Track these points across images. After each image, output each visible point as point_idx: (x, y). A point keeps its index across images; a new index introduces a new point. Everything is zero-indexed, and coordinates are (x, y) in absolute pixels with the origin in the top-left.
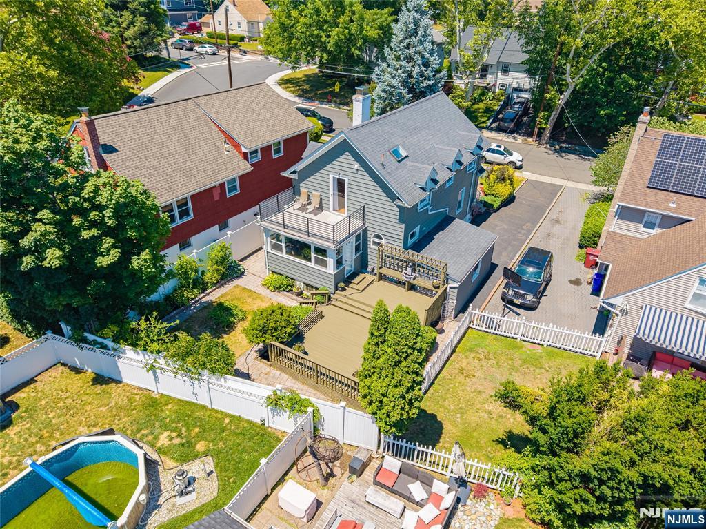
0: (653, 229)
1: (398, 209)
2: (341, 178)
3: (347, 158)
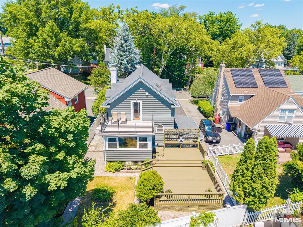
0: (242, 101)
1: (170, 110)
2: (137, 102)
3: (141, 91)
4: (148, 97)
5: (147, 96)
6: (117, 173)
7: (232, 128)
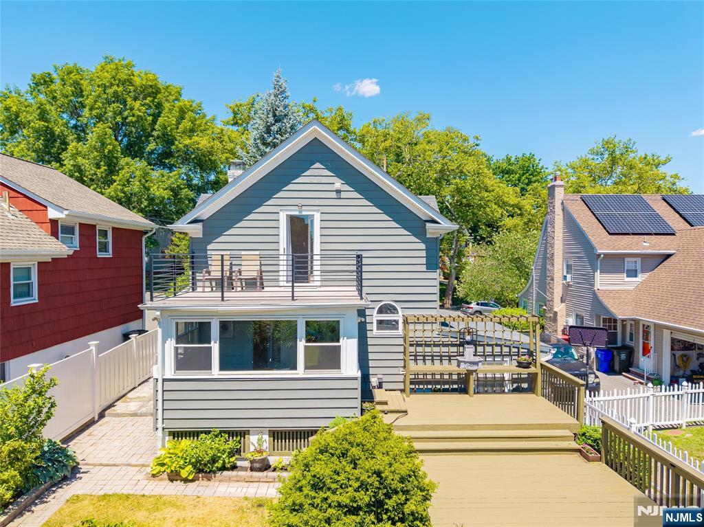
0: (636, 276)
1: (423, 246)
2: (304, 213)
3: (318, 174)
4: (343, 195)
5: (338, 191)
6: (205, 483)
7: (621, 361)
